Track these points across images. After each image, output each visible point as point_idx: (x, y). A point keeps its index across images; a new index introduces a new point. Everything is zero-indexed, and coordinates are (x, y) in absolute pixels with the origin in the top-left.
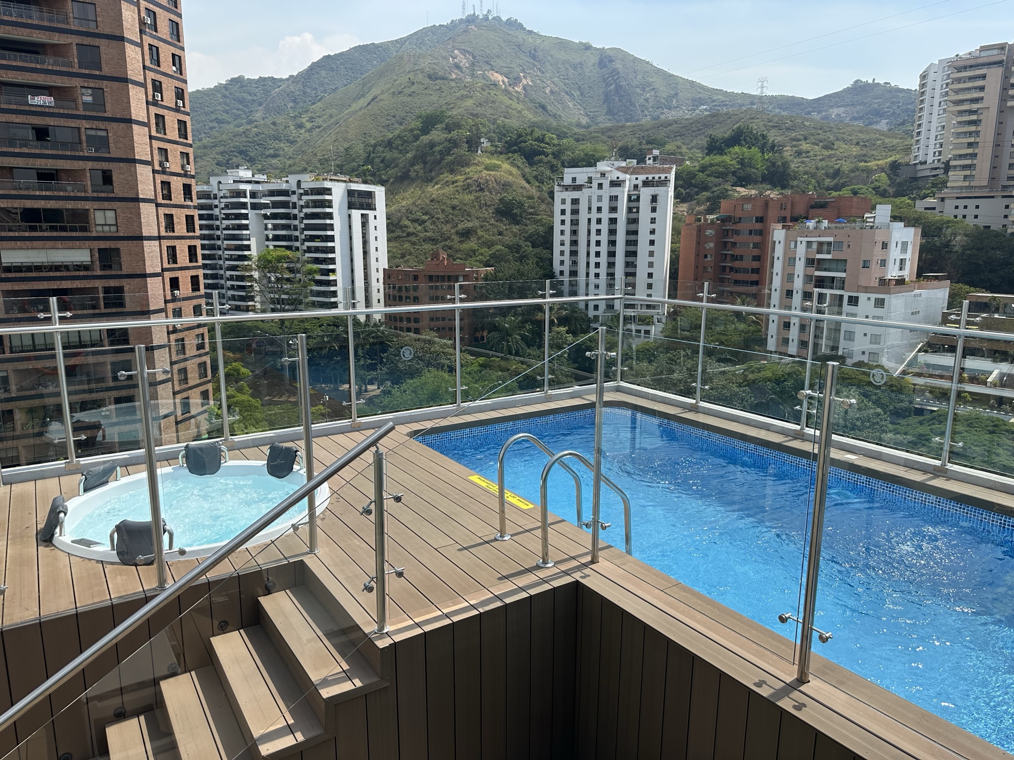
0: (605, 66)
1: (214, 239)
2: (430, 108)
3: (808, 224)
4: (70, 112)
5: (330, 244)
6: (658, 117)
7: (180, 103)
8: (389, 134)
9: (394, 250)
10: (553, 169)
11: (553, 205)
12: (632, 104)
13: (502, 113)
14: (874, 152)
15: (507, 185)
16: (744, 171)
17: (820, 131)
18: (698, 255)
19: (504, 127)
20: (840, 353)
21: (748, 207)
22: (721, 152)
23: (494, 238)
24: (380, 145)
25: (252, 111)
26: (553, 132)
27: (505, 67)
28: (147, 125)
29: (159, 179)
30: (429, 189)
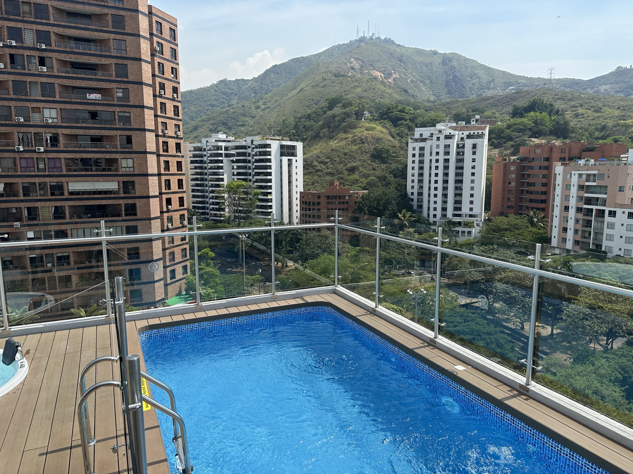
0: (446, 64)
1: (203, 175)
2: (335, 94)
3: (579, 162)
4: (110, 102)
5: (269, 177)
6: (481, 95)
7: (175, 95)
8: (309, 110)
9: (308, 180)
10: (409, 128)
11: (407, 152)
12: (464, 87)
13: (379, 95)
14: (630, 114)
15: (379, 140)
16: (537, 128)
17: (592, 101)
18: (504, 183)
19: (379, 104)
20: (603, 249)
21: (538, 151)
22: (521, 116)
23: (370, 172)
24: (303, 118)
25: (231, 99)
26: (411, 106)
27: (382, 67)
28: (154, 109)
29: (161, 140)
30: (331, 143)
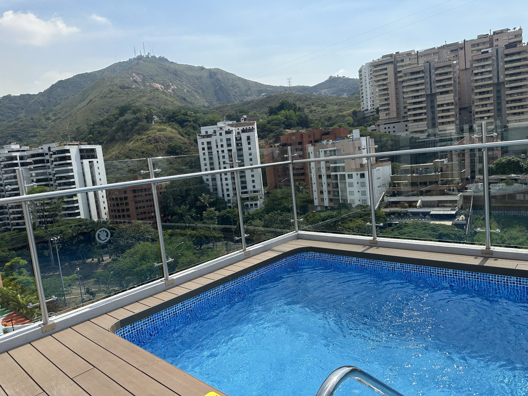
0: (213, 77)
2: (123, 103)
3: (323, 142)
5: (72, 180)
6: (243, 100)
8: (101, 118)
10: (194, 128)
11: (198, 146)
12: (229, 95)
13: (163, 103)
14: (344, 108)
15: (171, 138)
16: (288, 122)
17: (319, 100)
19: (165, 110)
20: (349, 202)
21: (293, 138)
22: (276, 114)
23: (168, 166)
24: (97, 124)
25: (18, 113)
26: (191, 111)
27: (161, 80)
30: (127, 144)
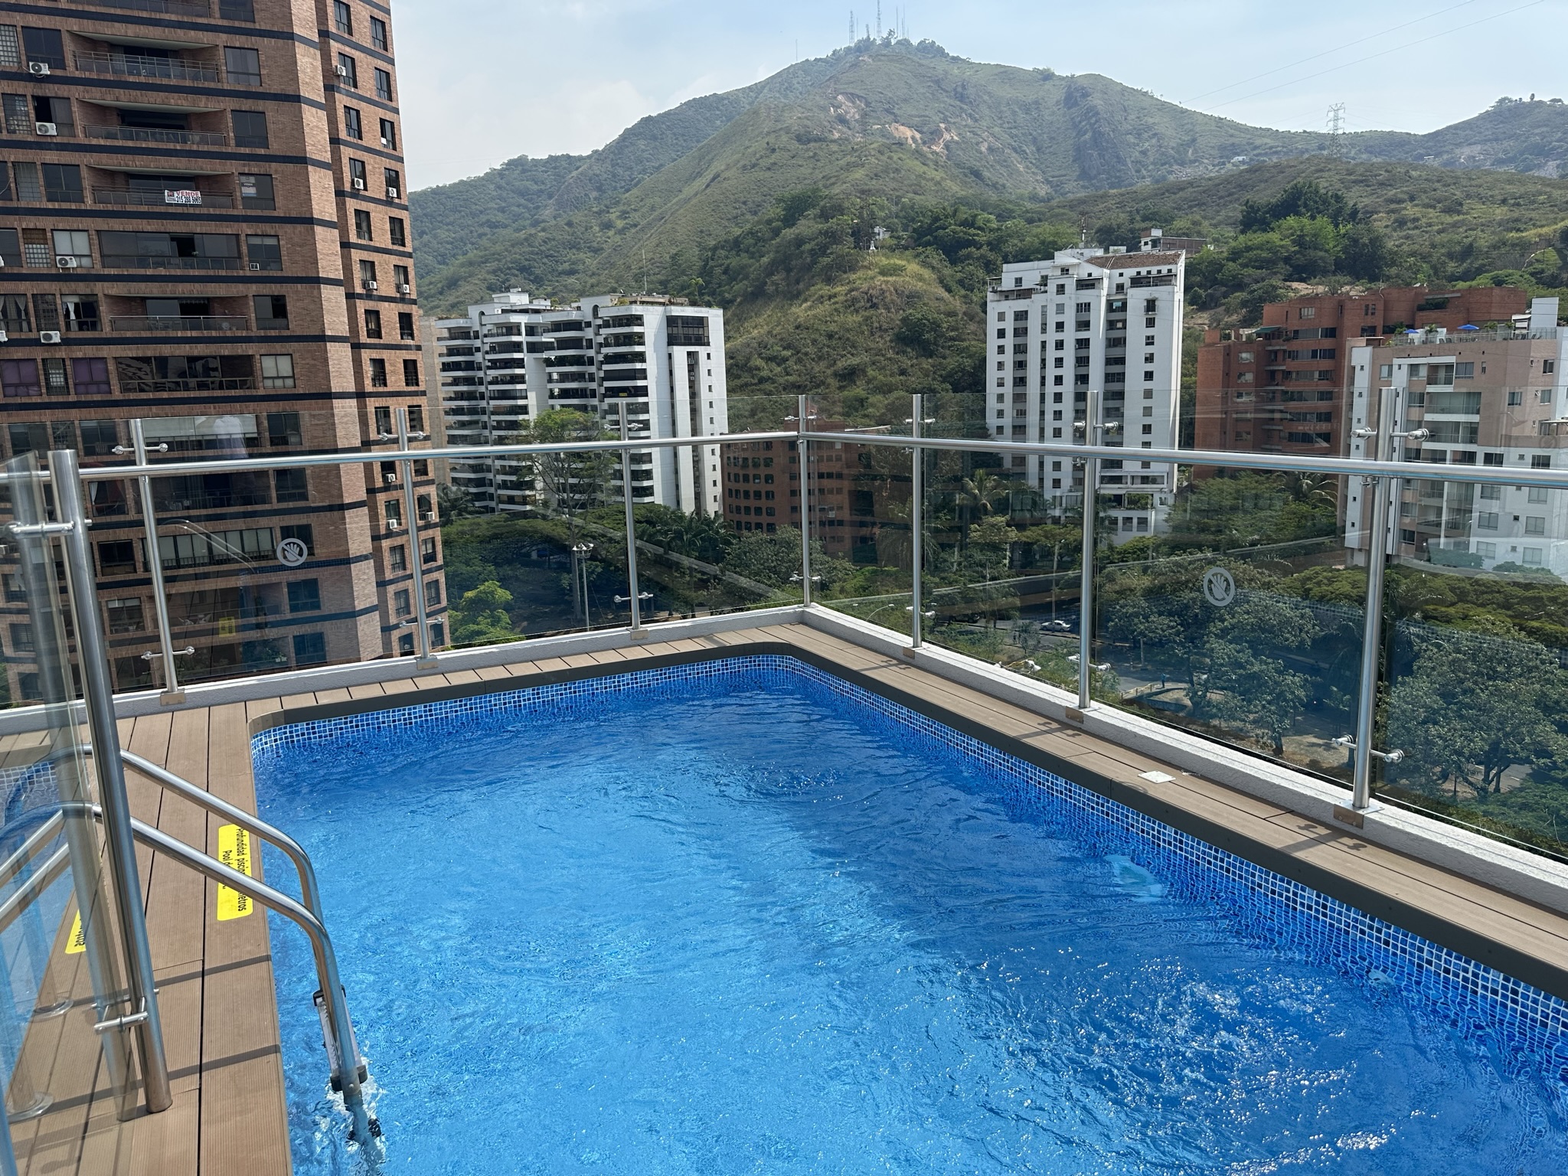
0: (1076, 104)
1: (475, 398)
2: (798, 186)
3: (1411, 336)
4: (224, 212)
5: (642, 400)
6: (1164, 178)
7: (393, 192)
8: (736, 229)
9: (740, 405)
10: (988, 267)
11: (986, 323)
12: (1120, 160)
13: (910, 186)
14: (1533, 215)
15: (913, 297)
16: (1304, 256)
17: (1437, 185)
18: (1226, 394)
19: (912, 208)
20: (1471, 550)
21: (1309, 313)
22: (1265, 226)
23: (893, 380)
24: (723, 248)
25: (539, 207)
26: (990, 210)
27: (916, 116)
28: (341, 225)
29: (361, 306)
30: (794, 309)
